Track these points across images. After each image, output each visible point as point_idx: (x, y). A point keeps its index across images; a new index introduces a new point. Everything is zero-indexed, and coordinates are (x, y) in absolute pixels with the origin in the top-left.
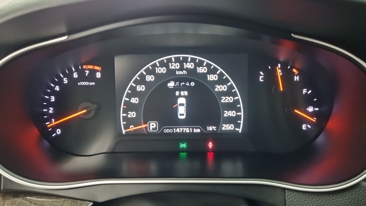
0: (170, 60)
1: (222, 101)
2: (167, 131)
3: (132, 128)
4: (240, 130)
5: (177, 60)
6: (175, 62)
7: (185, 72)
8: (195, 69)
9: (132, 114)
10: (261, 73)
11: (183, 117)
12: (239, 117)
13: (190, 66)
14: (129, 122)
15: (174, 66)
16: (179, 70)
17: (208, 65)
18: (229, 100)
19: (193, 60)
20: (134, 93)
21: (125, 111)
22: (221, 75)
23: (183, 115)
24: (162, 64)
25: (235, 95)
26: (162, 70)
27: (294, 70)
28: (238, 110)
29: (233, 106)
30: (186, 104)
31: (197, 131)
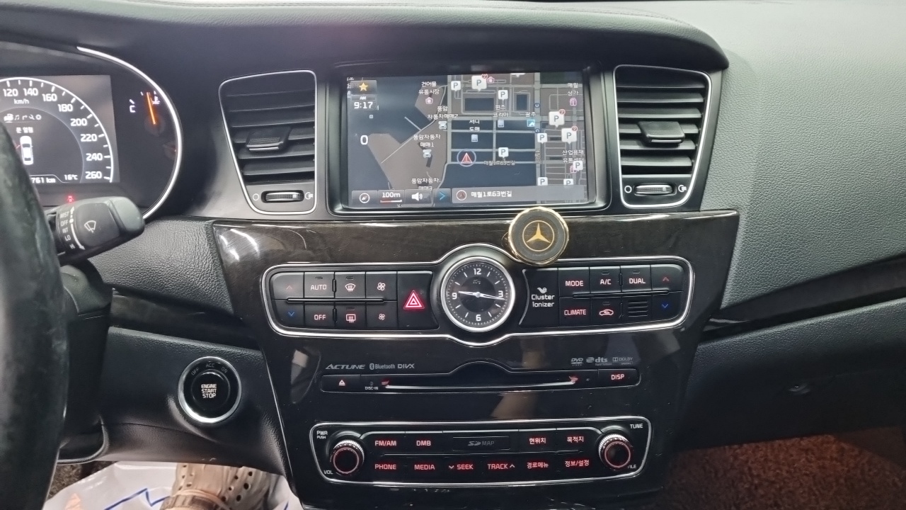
0: (3, 86)
1: (82, 140)
4: (110, 179)
5: (14, 85)
6: (12, 88)
7: (26, 101)
8: (40, 97)
10: (131, 101)
11: (31, 163)
12: (107, 162)
13: (33, 92)
15: (10, 93)
16: (17, 98)
17: (58, 92)
18: (90, 138)
19: (36, 85)
22: (77, 104)
23: (29, 159)
25: (99, 131)
28: (105, 152)
29: (98, 147)
30: (33, 145)
31: (51, 181)
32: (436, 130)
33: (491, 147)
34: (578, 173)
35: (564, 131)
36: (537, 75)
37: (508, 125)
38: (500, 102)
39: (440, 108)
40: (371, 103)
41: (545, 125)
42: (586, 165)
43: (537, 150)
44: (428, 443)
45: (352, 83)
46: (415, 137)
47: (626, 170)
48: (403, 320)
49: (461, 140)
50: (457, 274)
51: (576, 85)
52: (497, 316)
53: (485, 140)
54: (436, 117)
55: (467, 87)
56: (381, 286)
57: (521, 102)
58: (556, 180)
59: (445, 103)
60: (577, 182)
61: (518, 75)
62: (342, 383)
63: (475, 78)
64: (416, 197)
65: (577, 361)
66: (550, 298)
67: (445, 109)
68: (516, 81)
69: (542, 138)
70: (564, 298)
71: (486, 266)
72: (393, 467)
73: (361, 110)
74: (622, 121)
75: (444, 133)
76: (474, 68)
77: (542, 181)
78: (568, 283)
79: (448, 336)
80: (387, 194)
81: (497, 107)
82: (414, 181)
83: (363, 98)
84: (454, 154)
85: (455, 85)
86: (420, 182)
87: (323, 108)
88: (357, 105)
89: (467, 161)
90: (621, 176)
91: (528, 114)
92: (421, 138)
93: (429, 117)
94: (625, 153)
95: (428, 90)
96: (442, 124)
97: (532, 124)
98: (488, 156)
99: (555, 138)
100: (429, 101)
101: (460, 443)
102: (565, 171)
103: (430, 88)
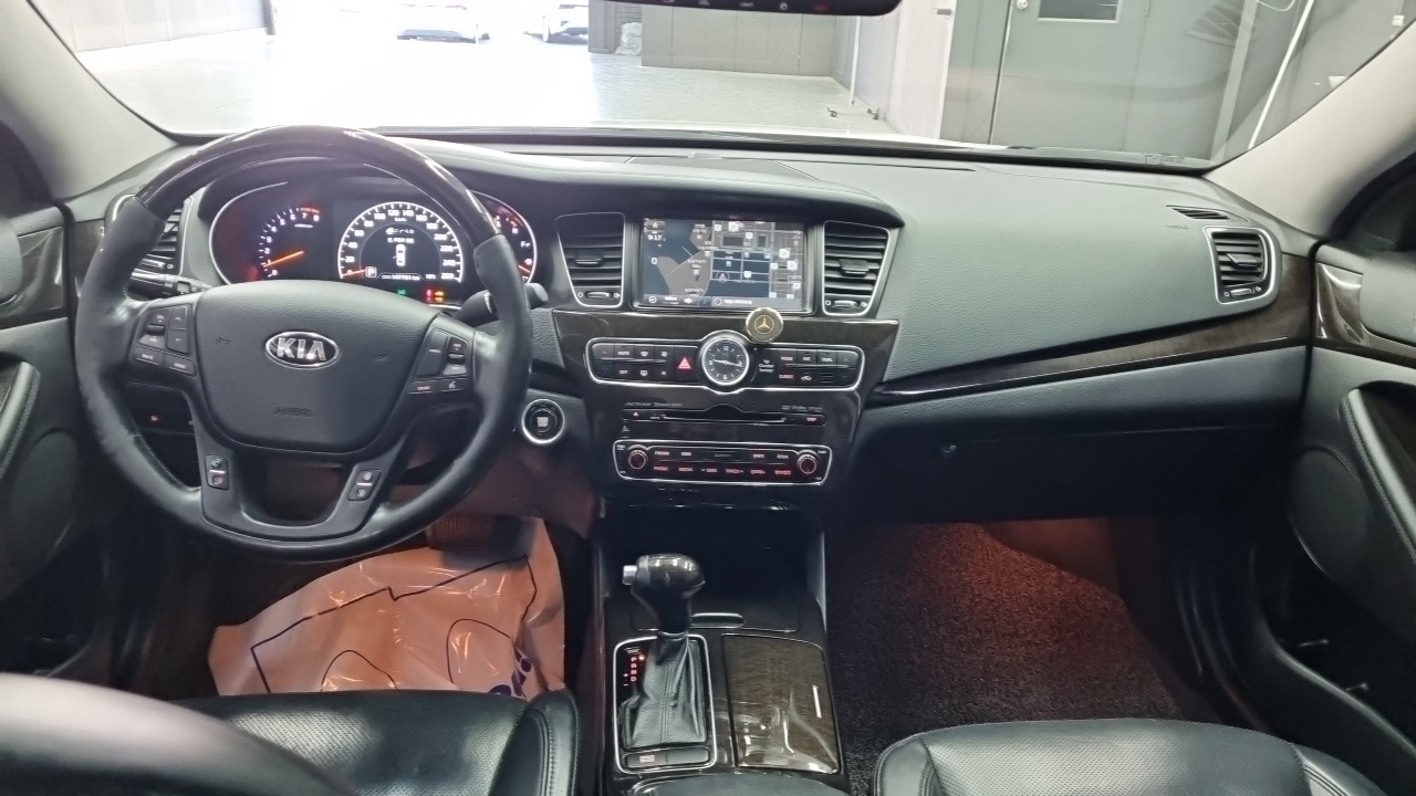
0: (389, 207)
1: (442, 250)
2: (385, 277)
3: (350, 272)
4: (459, 280)
5: (397, 207)
6: (395, 209)
7: (404, 220)
8: (415, 218)
9: (350, 259)
11: (403, 264)
12: (458, 267)
13: (409, 213)
14: (347, 266)
15: (393, 213)
16: (398, 217)
17: (428, 214)
18: (448, 249)
19: (413, 208)
20: (352, 238)
21: (344, 255)
22: (441, 224)
23: (402, 262)
24: (381, 211)
25: (454, 244)
26: (380, 217)
27: (513, 223)
28: (458, 259)
29: (453, 256)
30: (406, 251)
31: (417, 278)
32: (703, 257)
33: (739, 270)
34: (797, 291)
35: (789, 263)
36: (773, 224)
37: (752, 256)
38: (747, 241)
39: (706, 243)
40: (660, 236)
41: (776, 258)
42: (803, 286)
43: (770, 274)
44: (689, 454)
45: (647, 222)
46: (689, 261)
47: (828, 290)
48: (677, 376)
49: (719, 265)
50: (714, 348)
51: (799, 232)
52: (737, 375)
53: (736, 266)
54: (703, 248)
55: (725, 229)
56: (664, 354)
57: (761, 241)
58: (782, 295)
59: (710, 239)
60: (796, 296)
61: (760, 223)
62: (636, 414)
63: (731, 224)
64: (688, 301)
65: (786, 408)
66: (771, 366)
67: (709, 243)
68: (759, 227)
69: (774, 266)
70: (780, 368)
71: (732, 345)
72: (665, 469)
73: (653, 241)
74: (827, 258)
75: (708, 259)
76: (731, 217)
77: (772, 295)
78: (783, 358)
79: (705, 388)
80: (668, 298)
81: (745, 244)
82: (687, 290)
83: (655, 232)
84: (714, 274)
85: (717, 227)
86: (690, 290)
87: (628, 237)
88: (651, 237)
89: (723, 279)
90: (824, 294)
91: (765, 250)
92: (693, 261)
93: (699, 248)
94: (828, 279)
95: (699, 229)
96: (707, 253)
97: (767, 257)
98: (737, 276)
99: (783, 267)
100: (699, 237)
101: (709, 454)
102: (788, 289)
103: (700, 228)
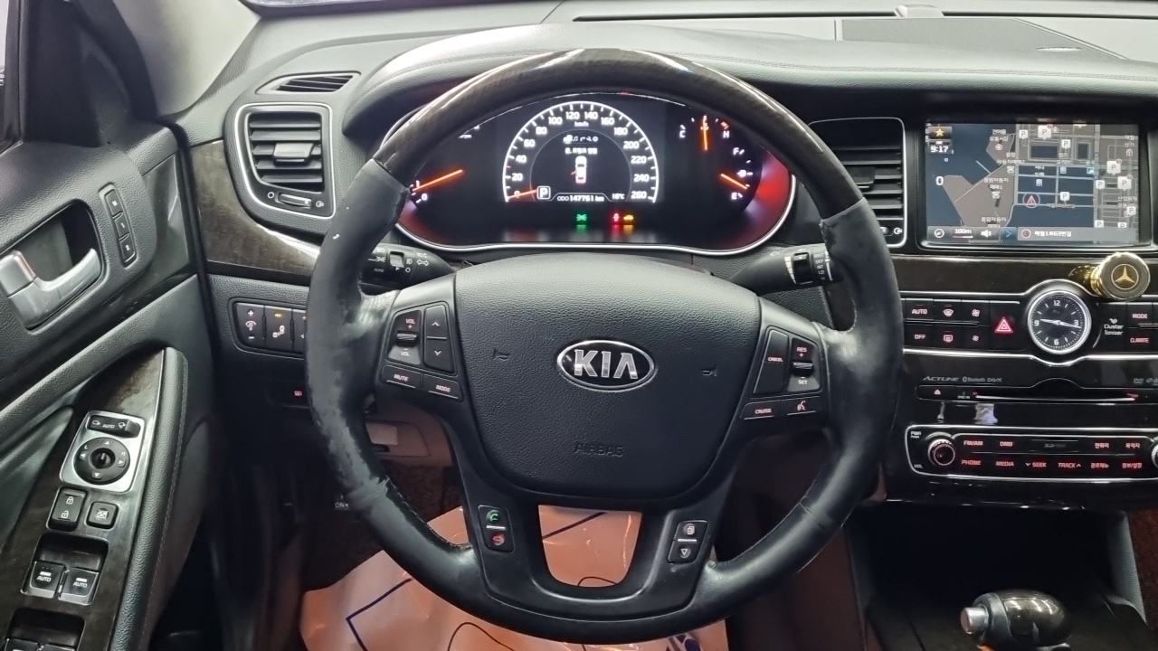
0: (567, 109)
1: (633, 162)
2: (561, 199)
3: (517, 194)
4: (654, 199)
5: (577, 108)
6: (574, 111)
7: (585, 124)
8: (599, 120)
9: (518, 177)
10: (682, 127)
11: (584, 181)
12: (652, 184)
13: (592, 115)
14: (514, 186)
15: (573, 116)
16: (578, 121)
17: (616, 116)
18: (641, 160)
19: (597, 109)
20: (521, 149)
21: (510, 172)
22: (632, 129)
23: (582, 178)
24: (557, 113)
25: (648, 154)
26: (556, 121)
27: (724, 124)
28: (652, 173)
29: (646, 169)
30: (587, 165)
31: (600, 199)
32: (1005, 175)
33: (1054, 192)
34: (1131, 218)
35: (1121, 179)
36: (1098, 127)
37: (1070, 171)
38: (1063, 151)
39: (1008, 155)
40: (947, 147)
41: (1102, 173)
42: (1139, 210)
43: (1095, 195)
44: (1010, 444)
45: (929, 129)
46: (986, 180)
48: (992, 341)
49: (1026, 184)
50: (1040, 307)
51: (1133, 138)
52: (1073, 339)
53: (1049, 185)
54: (1004, 162)
55: (1033, 136)
56: (976, 313)
57: (1083, 152)
58: (1111, 222)
59: (1013, 150)
60: (1130, 226)
61: (1080, 126)
62: (937, 392)
63: (1041, 128)
64: (986, 233)
65: (1138, 381)
66: (1120, 327)
67: (1013, 154)
68: (1078, 131)
69: (1100, 185)
70: (1131, 328)
71: (1063, 299)
72: (977, 463)
73: (937, 154)
75: (1012, 177)
76: (1040, 120)
77: (1098, 224)
78: (1135, 316)
79: (1032, 357)
80: (959, 231)
81: (1060, 155)
82: (983, 219)
83: (939, 142)
84: (1020, 197)
85: (1023, 133)
86: (989, 220)
87: (907, 147)
88: (934, 149)
89: (1031, 203)
91: (1088, 162)
92: (991, 180)
93: (999, 162)
95: (999, 136)
96: (1010, 169)
97: (1091, 172)
98: (1051, 199)
99: (1112, 185)
100: (999, 147)
101: (1039, 445)
102: (1120, 215)
103: (999, 135)
